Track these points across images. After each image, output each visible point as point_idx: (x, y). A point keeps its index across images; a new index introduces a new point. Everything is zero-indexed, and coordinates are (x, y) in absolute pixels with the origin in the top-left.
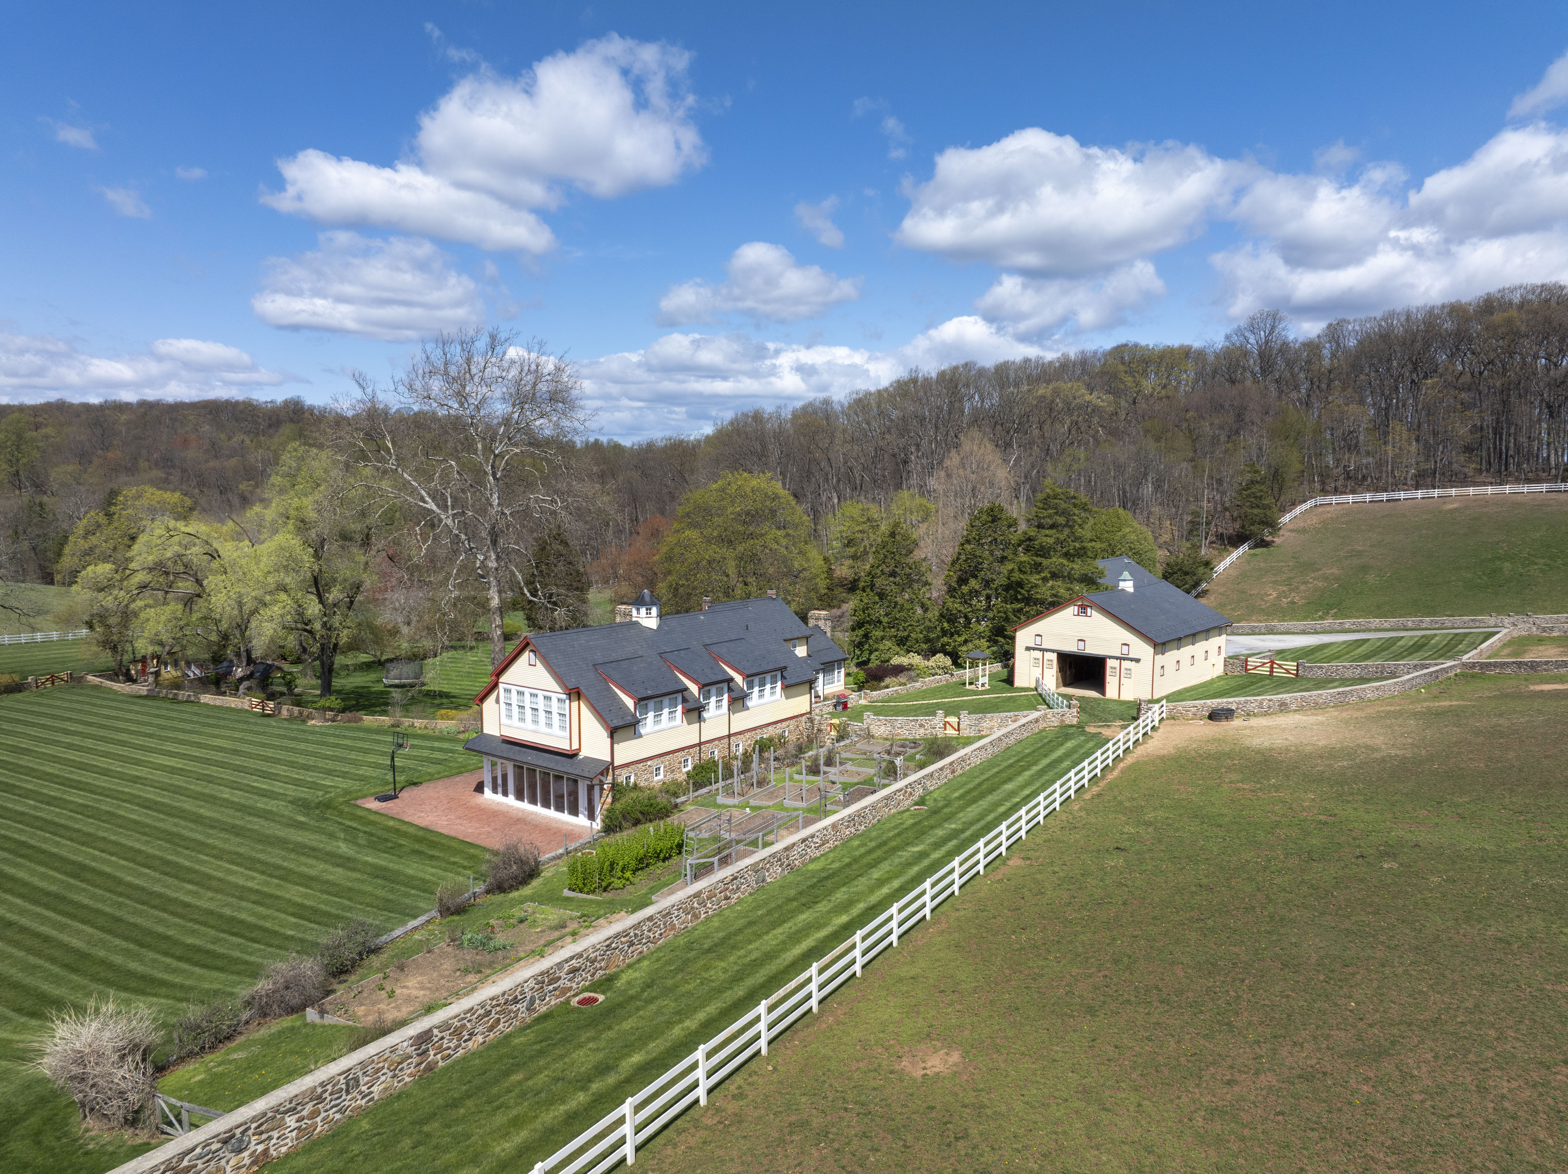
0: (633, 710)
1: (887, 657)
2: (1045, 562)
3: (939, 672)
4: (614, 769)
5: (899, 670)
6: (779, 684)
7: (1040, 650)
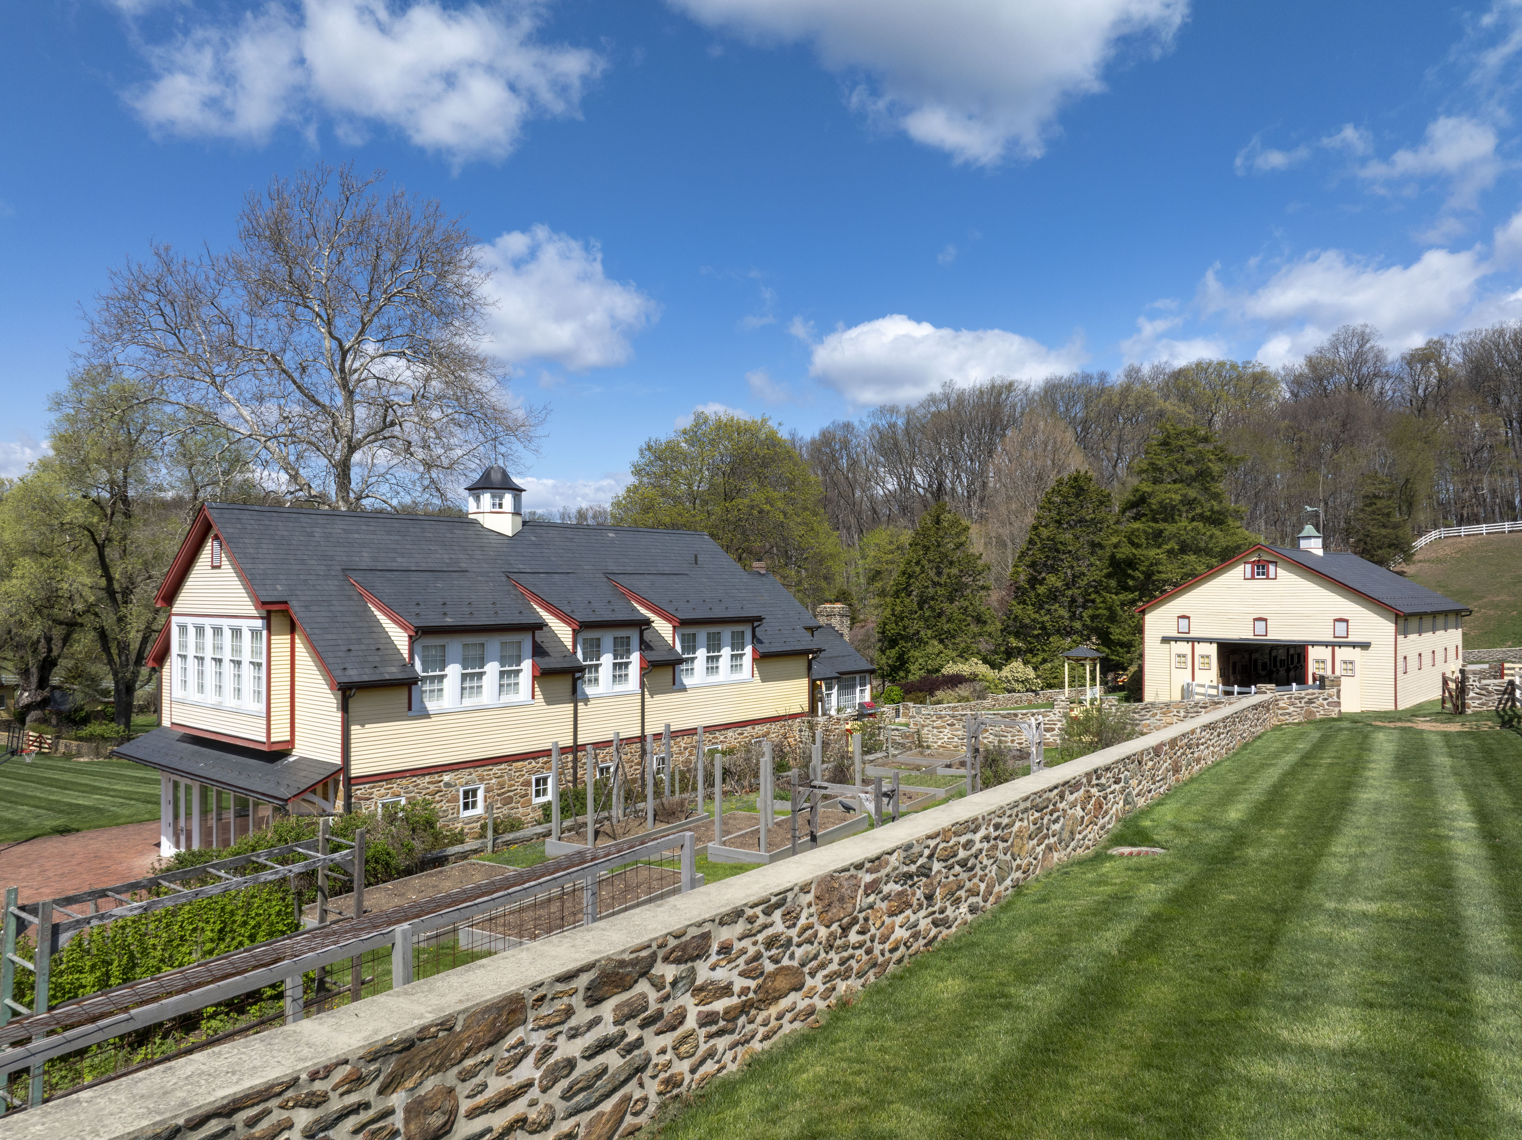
0: (405, 653)
1: (936, 664)
2: (1170, 529)
3: (1019, 687)
4: (350, 781)
5: (956, 681)
6: (748, 650)
7: (1187, 640)
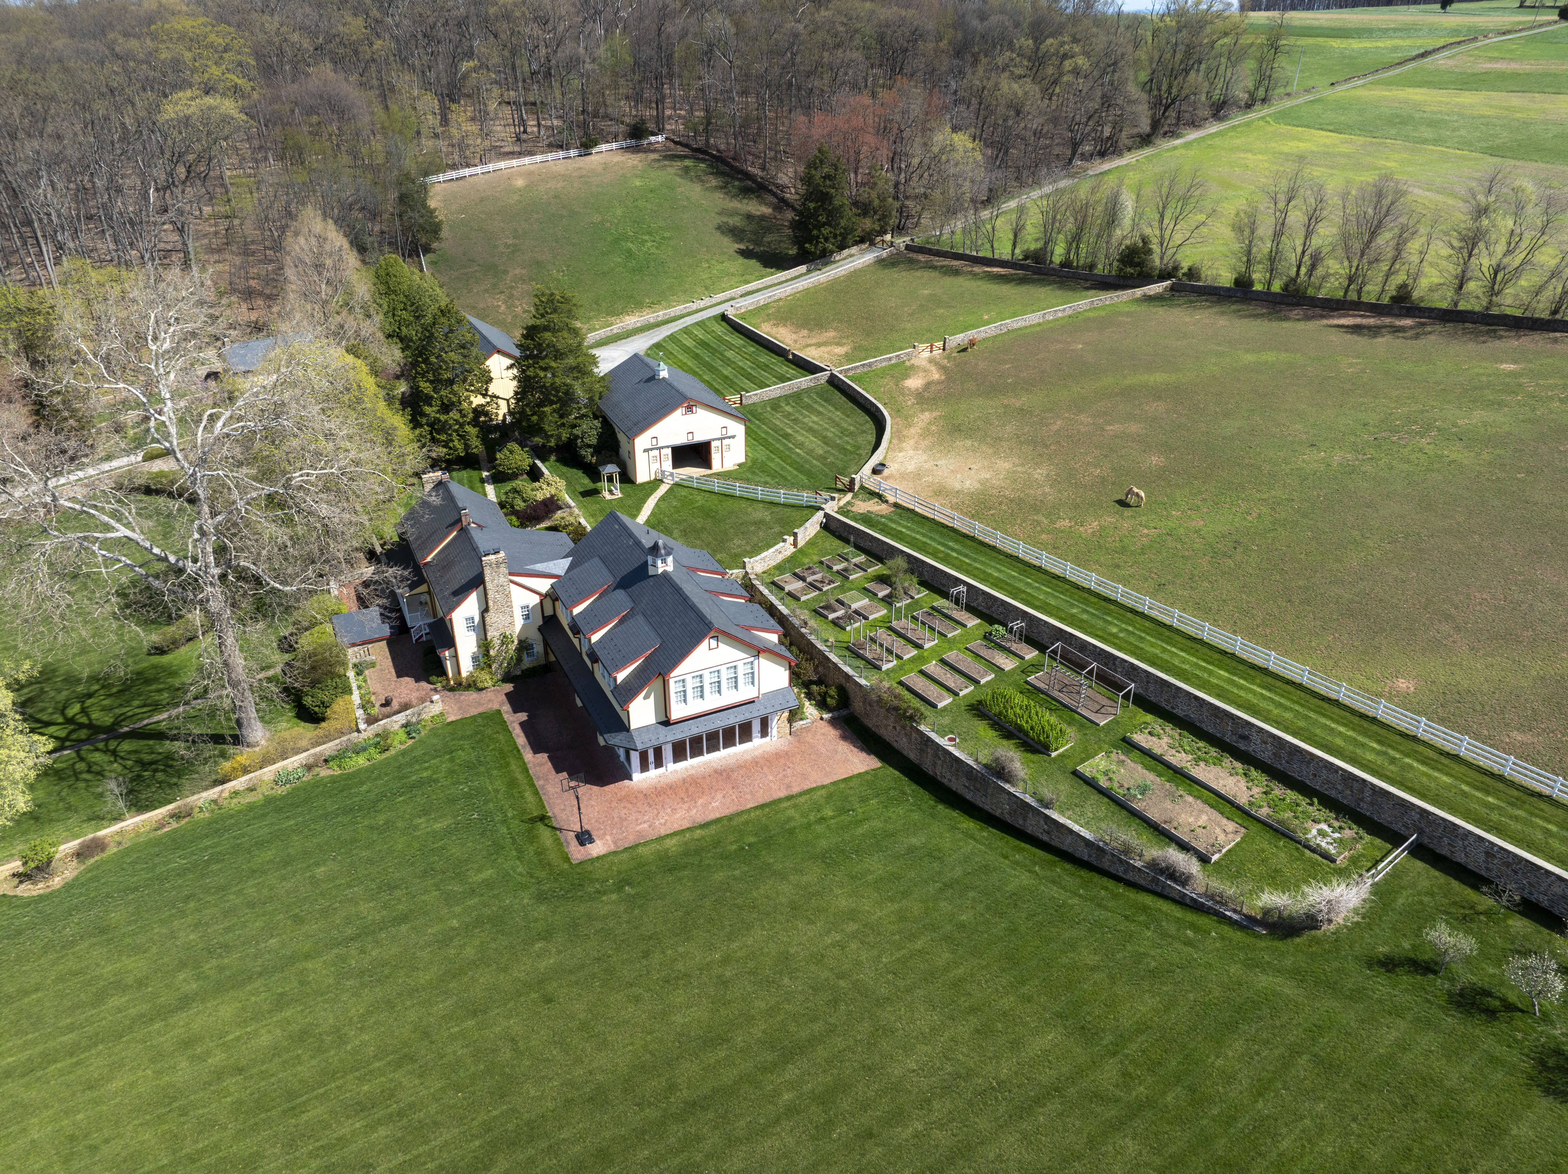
7: (657, 449)
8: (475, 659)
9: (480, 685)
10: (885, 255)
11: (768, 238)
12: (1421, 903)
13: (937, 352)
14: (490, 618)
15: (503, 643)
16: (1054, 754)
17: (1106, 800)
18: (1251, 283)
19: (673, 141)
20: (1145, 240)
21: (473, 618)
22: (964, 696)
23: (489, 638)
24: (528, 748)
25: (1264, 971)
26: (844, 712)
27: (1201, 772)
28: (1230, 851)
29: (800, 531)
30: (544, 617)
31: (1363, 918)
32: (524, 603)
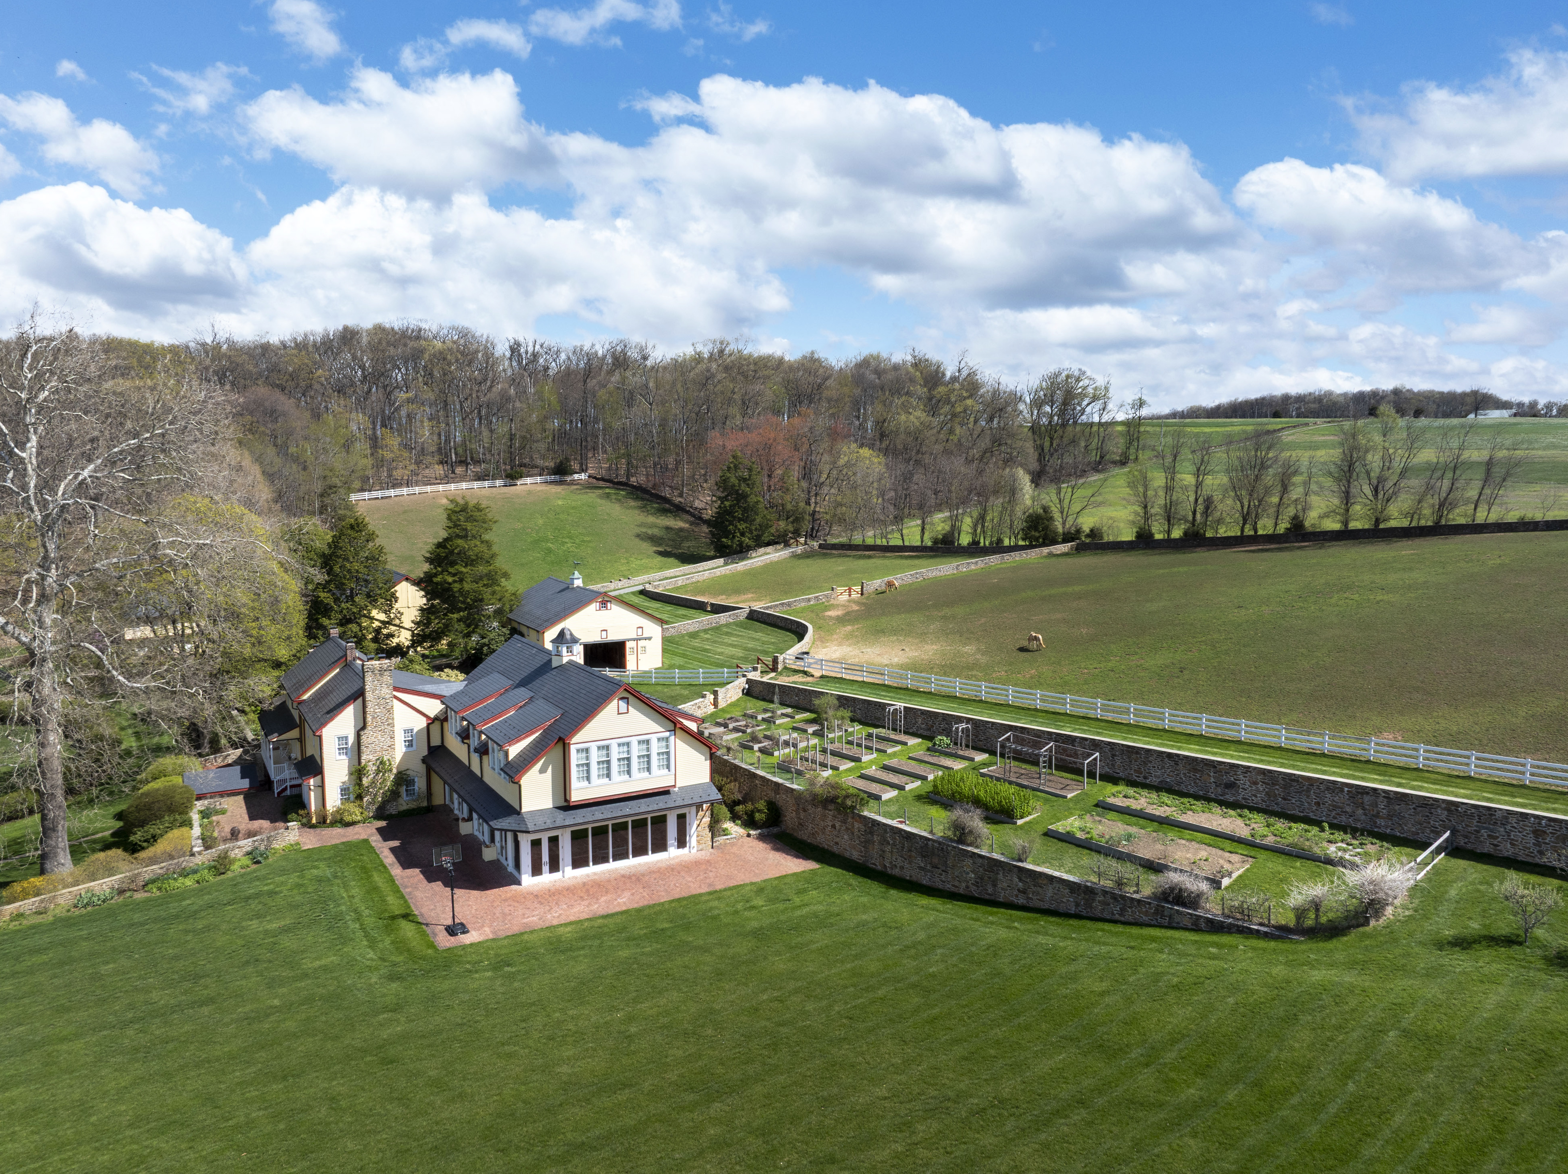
8: (344, 791)
9: (348, 818)
10: (799, 552)
11: (686, 544)
12: (1478, 891)
13: (855, 596)
14: (367, 737)
15: (378, 771)
16: (1020, 822)
17: (1086, 851)
18: (1151, 535)
19: (595, 478)
20: (1046, 509)
21: (346, 738)
22: (911, 790)
23: (363, 762)
24: (397, 865)
25: (1313, 967)
26: (775, 830)
27: (1189, 818)
28: (1240, 876)
29: (721, 691)
30: (430, 747)
31: (1416, 911)
32: (408, 726)
